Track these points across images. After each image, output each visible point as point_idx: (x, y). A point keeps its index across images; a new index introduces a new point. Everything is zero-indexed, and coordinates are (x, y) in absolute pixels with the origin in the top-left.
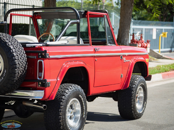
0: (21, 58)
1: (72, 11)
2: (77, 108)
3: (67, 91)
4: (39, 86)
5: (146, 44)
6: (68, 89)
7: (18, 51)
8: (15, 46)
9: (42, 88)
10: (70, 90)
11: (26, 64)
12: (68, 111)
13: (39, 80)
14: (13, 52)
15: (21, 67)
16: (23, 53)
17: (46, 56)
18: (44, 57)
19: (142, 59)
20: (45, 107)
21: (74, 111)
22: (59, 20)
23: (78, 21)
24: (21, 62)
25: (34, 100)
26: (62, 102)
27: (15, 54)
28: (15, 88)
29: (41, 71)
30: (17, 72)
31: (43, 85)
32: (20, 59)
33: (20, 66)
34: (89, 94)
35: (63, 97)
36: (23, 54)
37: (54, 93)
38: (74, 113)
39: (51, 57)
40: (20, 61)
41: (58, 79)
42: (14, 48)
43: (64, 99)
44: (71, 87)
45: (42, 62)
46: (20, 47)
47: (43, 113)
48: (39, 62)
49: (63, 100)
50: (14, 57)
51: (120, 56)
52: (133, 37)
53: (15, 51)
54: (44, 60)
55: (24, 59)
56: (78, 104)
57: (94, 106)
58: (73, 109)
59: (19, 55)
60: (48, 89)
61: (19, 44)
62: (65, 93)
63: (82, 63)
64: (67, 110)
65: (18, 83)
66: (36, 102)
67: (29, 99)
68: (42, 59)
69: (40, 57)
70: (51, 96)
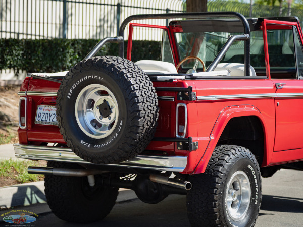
0: (149, 100)
1: (237, 19)
2: (243, 188)
3: (227, 158)
4: (179, 148)
6: (228, 155)
7: (143, 88)
8: (137, 79)
9: (184, 152)
10: (232, 157)
11: (157, 110)
12: (229, 193)
13: (179, 139)
14: (135, 90)
15: (148, 116)
16: (152, 91)
17: (191, 97)
18: (188, 99)
20: (188, 186)
21: (238, 193)
22: (213, 33)
23: (248, 35)
24: (148, 107)
25: (169, 173)
26: (218, 176)
27: (138, 93)
28: (137, 152)
29: (182, 122)
30: (141, 124)
31: (186, 148)
32: (147, 101)
33: (147, 114)
34: (266, 165)
35: (221, 169)
36: (152, 93)
37: (205, 161)
38: (239, 197)
39: (200, 98)
40: (147, 105)
41: (212, 138)
42: (137, 83)
43: (221, 173)
44: (233, 151)
45: (184, 107)
46: (147, 81)
47: (185, 196)
48: (179, 107)
49: (219, 174)
50: (136, 99)
53: (138, 88)
54: (187, 104)
55: (154, 102)
56: (246, 181)
57: (272, 186)
58: (237, 190)
59: (144, 95)
60: (193, 154)
61: (144, 76)
62: (224, 162)
63: (253, 109)
64: (227, 192)
65: (143, 143)
66: (173, 176)
67: (162, 171)
68: (184, 103)
69: (181, 98)
70: (199, 166)
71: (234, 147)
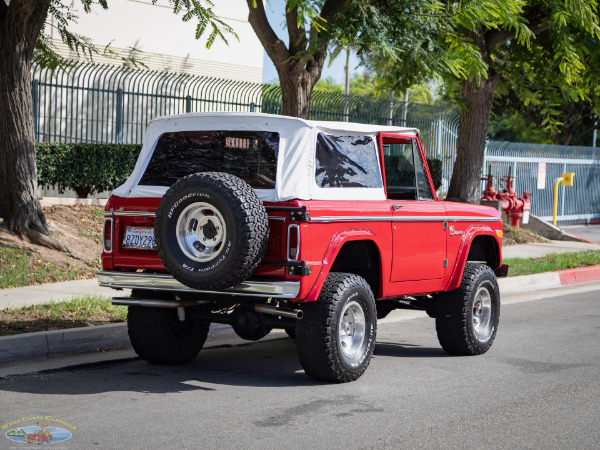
2: (357, 322)
4: (291, 273)
5: (520, 203)
7: (254, 207)
9: (297, 277)
10: (347, 285)
11: (267, 231)
13: (290, 262)
14: (245, 208)
15: (259, 237)
16: (262, 211)
17: (304, 217)
18: (301, 219)
19: (487, 229)
20: (299, 314)
24: (258, 228)
26: (332, 303)
27: (248, 212)
29: (294, 244)
30: (251, 245)
31: (299, 272)
32: (258, 221)
33: (257, 235)
34: (382, 296)
35: (335, 296)
36: (263, 213)
37: (317, 288)
39: (314, 219)
40: (257, 226)
41: (325, 262)
42: (247, 202)
45: (296, 229)
48: (291, 228)
50: (246, 218)
51: (442, 221)
52: (489, 184)
53: (248, 206)
54: (299, 225)
55: (264, 222)
59: (254, 214)
60: (305, 279)
63: (368, 233)
67: (268, 298)
68: (296, 223)
69: (293, 219)
70: (311, 293)
71: (348, 274)
